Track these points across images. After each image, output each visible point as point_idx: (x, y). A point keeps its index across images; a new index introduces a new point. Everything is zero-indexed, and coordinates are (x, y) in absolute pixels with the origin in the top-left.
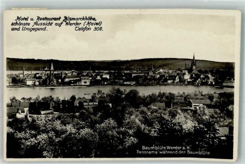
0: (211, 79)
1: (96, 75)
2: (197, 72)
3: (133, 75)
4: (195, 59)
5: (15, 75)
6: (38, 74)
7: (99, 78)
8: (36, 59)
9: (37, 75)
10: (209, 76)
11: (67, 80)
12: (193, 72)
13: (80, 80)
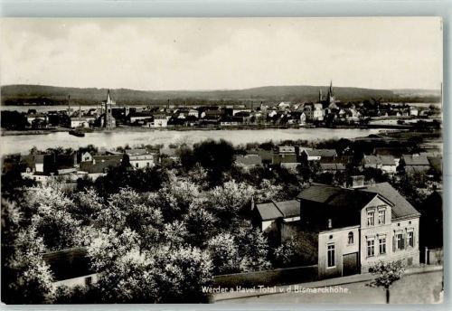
0: (355, 116)
1: (179, 113)
2: (335, 107)
3: (235, 112)
4: (333, 85)
5: (61, 112)
6: (94, 110)
7: (182, 116)
8: (99, 88)
9: (92, 113)
10: (352, 111)
11: (133, 119)
12: (330, 106)
13: (152, 120)
